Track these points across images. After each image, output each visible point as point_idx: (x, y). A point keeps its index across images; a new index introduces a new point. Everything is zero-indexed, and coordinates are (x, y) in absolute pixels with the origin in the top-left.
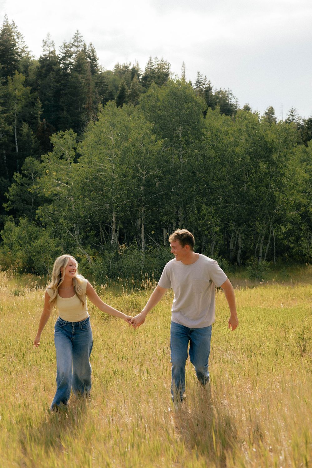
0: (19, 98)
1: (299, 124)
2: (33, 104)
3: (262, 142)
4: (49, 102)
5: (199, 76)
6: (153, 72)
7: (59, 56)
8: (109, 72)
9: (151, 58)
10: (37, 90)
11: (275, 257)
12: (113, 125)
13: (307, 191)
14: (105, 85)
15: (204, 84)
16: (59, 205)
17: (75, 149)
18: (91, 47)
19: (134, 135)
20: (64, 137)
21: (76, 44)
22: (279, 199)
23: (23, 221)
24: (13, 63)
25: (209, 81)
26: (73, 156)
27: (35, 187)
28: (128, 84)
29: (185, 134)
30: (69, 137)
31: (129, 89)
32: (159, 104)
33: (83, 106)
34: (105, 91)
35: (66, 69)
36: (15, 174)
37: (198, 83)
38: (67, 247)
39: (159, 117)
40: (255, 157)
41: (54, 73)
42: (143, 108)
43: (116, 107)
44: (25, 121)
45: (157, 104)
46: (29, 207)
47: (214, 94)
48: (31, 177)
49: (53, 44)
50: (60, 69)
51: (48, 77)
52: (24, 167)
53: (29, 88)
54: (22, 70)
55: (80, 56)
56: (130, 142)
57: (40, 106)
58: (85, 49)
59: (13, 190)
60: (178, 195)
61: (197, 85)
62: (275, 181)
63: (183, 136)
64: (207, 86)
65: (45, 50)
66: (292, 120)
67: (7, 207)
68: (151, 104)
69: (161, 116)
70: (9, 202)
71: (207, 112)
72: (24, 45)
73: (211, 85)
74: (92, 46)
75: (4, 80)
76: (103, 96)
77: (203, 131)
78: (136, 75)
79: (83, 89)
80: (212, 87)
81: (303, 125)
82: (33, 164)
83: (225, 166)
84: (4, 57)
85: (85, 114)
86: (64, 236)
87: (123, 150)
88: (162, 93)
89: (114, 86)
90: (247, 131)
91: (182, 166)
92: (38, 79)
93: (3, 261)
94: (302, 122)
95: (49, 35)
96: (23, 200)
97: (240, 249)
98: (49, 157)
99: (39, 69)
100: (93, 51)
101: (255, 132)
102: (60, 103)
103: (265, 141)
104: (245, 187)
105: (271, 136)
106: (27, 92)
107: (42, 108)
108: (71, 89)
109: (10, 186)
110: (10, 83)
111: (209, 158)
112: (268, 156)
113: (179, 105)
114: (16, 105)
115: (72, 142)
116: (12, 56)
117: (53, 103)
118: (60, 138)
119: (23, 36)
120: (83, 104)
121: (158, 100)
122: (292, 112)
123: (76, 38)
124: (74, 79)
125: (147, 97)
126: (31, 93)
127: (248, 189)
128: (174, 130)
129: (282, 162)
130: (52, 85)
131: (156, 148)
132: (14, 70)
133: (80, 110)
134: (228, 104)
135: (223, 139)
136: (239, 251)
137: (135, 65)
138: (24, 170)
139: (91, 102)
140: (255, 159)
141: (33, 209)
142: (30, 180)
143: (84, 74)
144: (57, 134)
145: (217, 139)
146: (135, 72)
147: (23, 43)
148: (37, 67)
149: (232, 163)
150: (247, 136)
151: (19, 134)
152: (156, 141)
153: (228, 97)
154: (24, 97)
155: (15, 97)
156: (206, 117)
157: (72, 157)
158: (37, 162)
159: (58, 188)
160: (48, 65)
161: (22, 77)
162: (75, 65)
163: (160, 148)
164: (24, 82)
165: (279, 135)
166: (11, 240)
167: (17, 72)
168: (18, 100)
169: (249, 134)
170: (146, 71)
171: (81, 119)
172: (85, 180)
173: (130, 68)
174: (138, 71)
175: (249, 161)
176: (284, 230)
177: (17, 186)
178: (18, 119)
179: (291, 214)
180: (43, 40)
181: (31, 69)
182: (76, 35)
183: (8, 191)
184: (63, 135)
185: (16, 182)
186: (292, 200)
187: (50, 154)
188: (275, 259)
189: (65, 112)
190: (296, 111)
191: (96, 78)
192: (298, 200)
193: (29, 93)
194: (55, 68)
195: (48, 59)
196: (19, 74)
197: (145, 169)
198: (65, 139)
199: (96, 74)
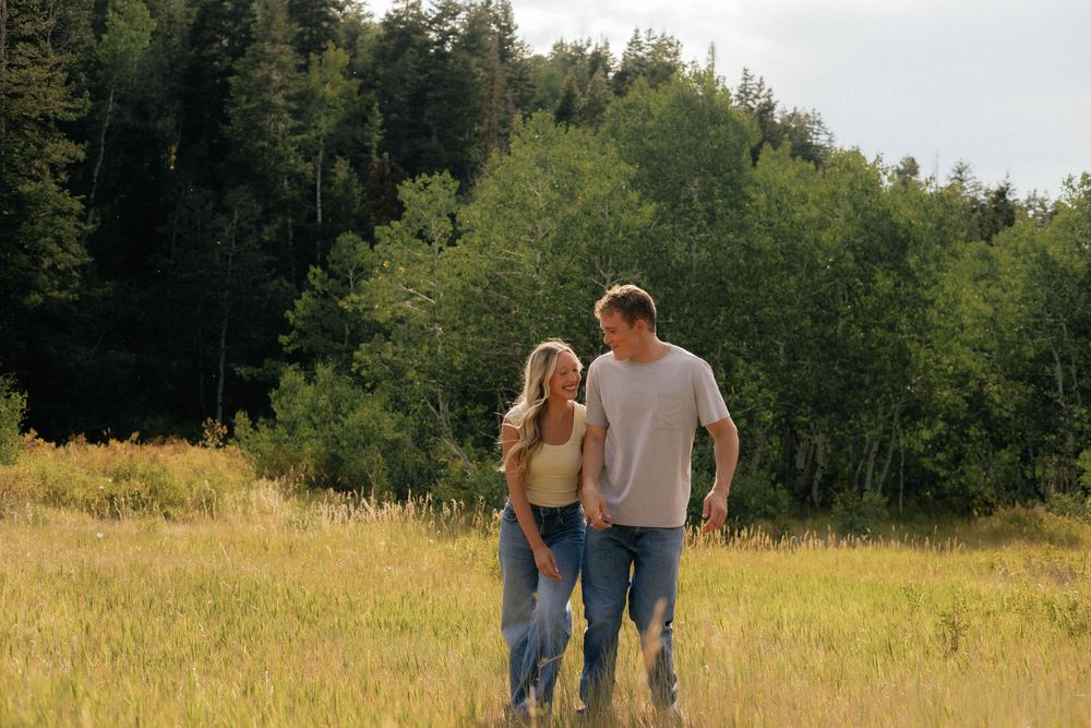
0: (332, 104)
1: (974, 200)
2: (362, 118)
3: (885, 223)
4: (398, 114)
5: (746, 79)
6: (640, 62)
7: (429, 13)
8: (539, 59)
9: (637, 31)
10: (374, 88)
11: (901, 495)
12: (543, 163)
13: (986, 347)
14: (529, 86)
15: (757, 97)
16: (410, 339)
17: (452, 217)
19: (590, 189)
20: (430, 187)
22: (918, 357)
23: (324, 371)
24: (325, 24)
25: (770, 90)
26: (448, 232)
27: (354, 297)
28: (582, 87)
29: (707, 196)
30: (442, 189)
31: (583, 96)
32: (650, 124)
33: (476, 129)
34: (529, 98)
35: (441, 43)
36: (312, 269)
37: (743, 95)
38: (420, 436)
39: (651, 154)
40: (866, 258)
41: (415, 51)
42: (614, 132)
43: (553, 125)
44: (341, 154)
45: (647, 123)
46: (338, 346)
47: (778, 121)
48: (348, 280)
50: (429, 44)
51: (400, 60)
52: (333, 254)
53: (356, 82)
54: (343, 41)
55: (476, 18)
56: (579, 203)
57: (379, 122)
58: (489, 2)
59: (304, 304)
60: (682, 330)
61: (741, 99)
62: (910, 317)
63: (702, 199)
64: (763, 100)
66: (957, 191)
67: (289, 344)
68: (633, 125)
69: (653, 152)
70: (294, 333)
71: (759, 153)
73: (773, 99)
75: (303, 62)
76: (523, 110)
77: (749, 190)
78: (601, 67)
79: (478, 89)
80: (775, 104)
81: (985, 202)
82: (354, 248)
83: (794, 273)
84: (306, 11)
85: (479, 148)
86: (416, 410)
87: (562, 222)
88: (659, 101)
89: (550, 89)
90: (850, 198)
91: (694, 266)
92: (378, 64)
93: (273, 460)
94: (981, 197)
96: (325, 331)
97: (819, 469)
98: (392, 233)
99: (381, 41)
100: (506, 9)
101: (870, 201)
102: (425, 120)
103: (892, 223)
104: (840, 327)
105: (906, 214)
106: (351, 91)
107: (382, 128)
108: (450, 89)
109: (299, 298)
110: (314, 69)
111: (760, 252)
112: (897, 257)
113: (697, 129)
114: (324, 118)
115: (447, 200)
116: (324, 9)
117: (407, 118)
118: (421, 190)
120: (476, 124)
121: (649, 114)
122: (960, 172)
124: (458, 67)
125: (625, 107)
126: (359, 93)
127: (846, 332)
128: (683, 183)
129: (929, 274)
130: (407, 76)
131: (639, 221)
132: (326, 41)
133: (467, 136)
134: (810, 145)
135: (794, 212)
136: (818, 475)
137: (600, 46)
138: (334, 262)
139: (495, 121)
140: (866, 263)
141: (346, 352)
142: (346, 287)
143: (483, 57)
144: (414, 182)
145: (780, 209)
146: (599, 61)
148: (378, 36)
149: (812, 269)
150: (850, 208)
151: (327, 183)
152: (640, 205)
153: (812, 129)
154: (343, 101)
155: (323, 100)
156: (758, 163)
157: (445, 236)
158: (363, 246)
159: (408, 304)
160: (403, 33)
161: (343, 57)
162: (463, 36)
163: (647, 222)
164: (347, 67)
165: (926, 210)
166: (294, 413)
167: (330, 44)
168: (330, 107)
169: (855, 205)
170: (624, 60)
171: (470, 156)
172: (472, 288)
173: (589, 51)
174: (606, 58)
175: (850, 265)
176: (926, 434)
177: (314, 297)
178: (327, 149)
179: (945, 394)
181: (362, 41)
183: (293, 307)
184: (428, 184)
185: (312, 288)
186: (949, 365)
187: (396, 224)
188: (901, 500)
189: (434, 140)
190: (970, 171)
191: (509, 68)
192: (963, 363)
193: (356, 92)
194: (418, 39)
195: (404, 19)
196: (335, 49)
197: (610, 268)
198: (431, 192)
199: (509, 60)
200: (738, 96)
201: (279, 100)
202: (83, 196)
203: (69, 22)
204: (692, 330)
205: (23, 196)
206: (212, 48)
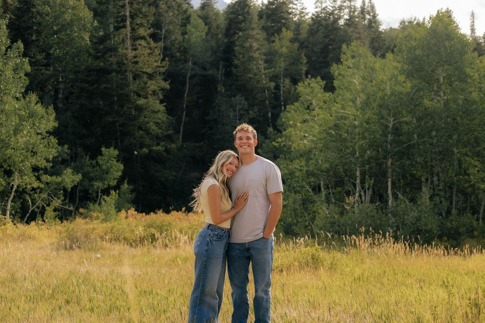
0: (286, 56)
2: (298, 61)
12: (358, 68)
14: (382, 40)
18: (371, 3)
19: (379, 77)
20: (311, 85)
24: (283, 21)
30: (317, 86)
41: (323, 28)
50: (329, 24)
51: (318, 33)
52: (279, 122)
53: (297, 45)
54: (292, 28)
56: (374, 84)
57: (305, 61)
58: (364, 5)
65: (317, 7)
72: (303, 7)
75: (273, 39)
98: (295, 108)
99: (310, 26)
100: (373, 7)
106: (294, 49)
107: (306, 64)
110: (277, 41)
114: (283, 63)
115: (320, 91)
116: (282, 14)
118: (307, 87)
130: (320, 40)
131: (404, 90)
132: (282, 28)
143: (355, 28)
144: (304, 83)
147: (301, 4)
148: (309, 24)
152: (404, 82)
154: (291, 54)
155: (281, 54)
159: (305, 141)
160: (319, 21)
161: (290, 35)
162: (348, 20)
164: (293, 39)
167: (284, 30)
181: (302, 28)
187: (296, 104)
191: (373, 33)
193: (296, 49)
194: (324, 23)
195: (321, 15)
196: (286, 31)
197: (391, 115)
198: (311, 88)
199: (373, 29)
201: (256, 55)
202: (165, 104)
203: (171, 32)
205: (139, 106)
206: (234, 37)
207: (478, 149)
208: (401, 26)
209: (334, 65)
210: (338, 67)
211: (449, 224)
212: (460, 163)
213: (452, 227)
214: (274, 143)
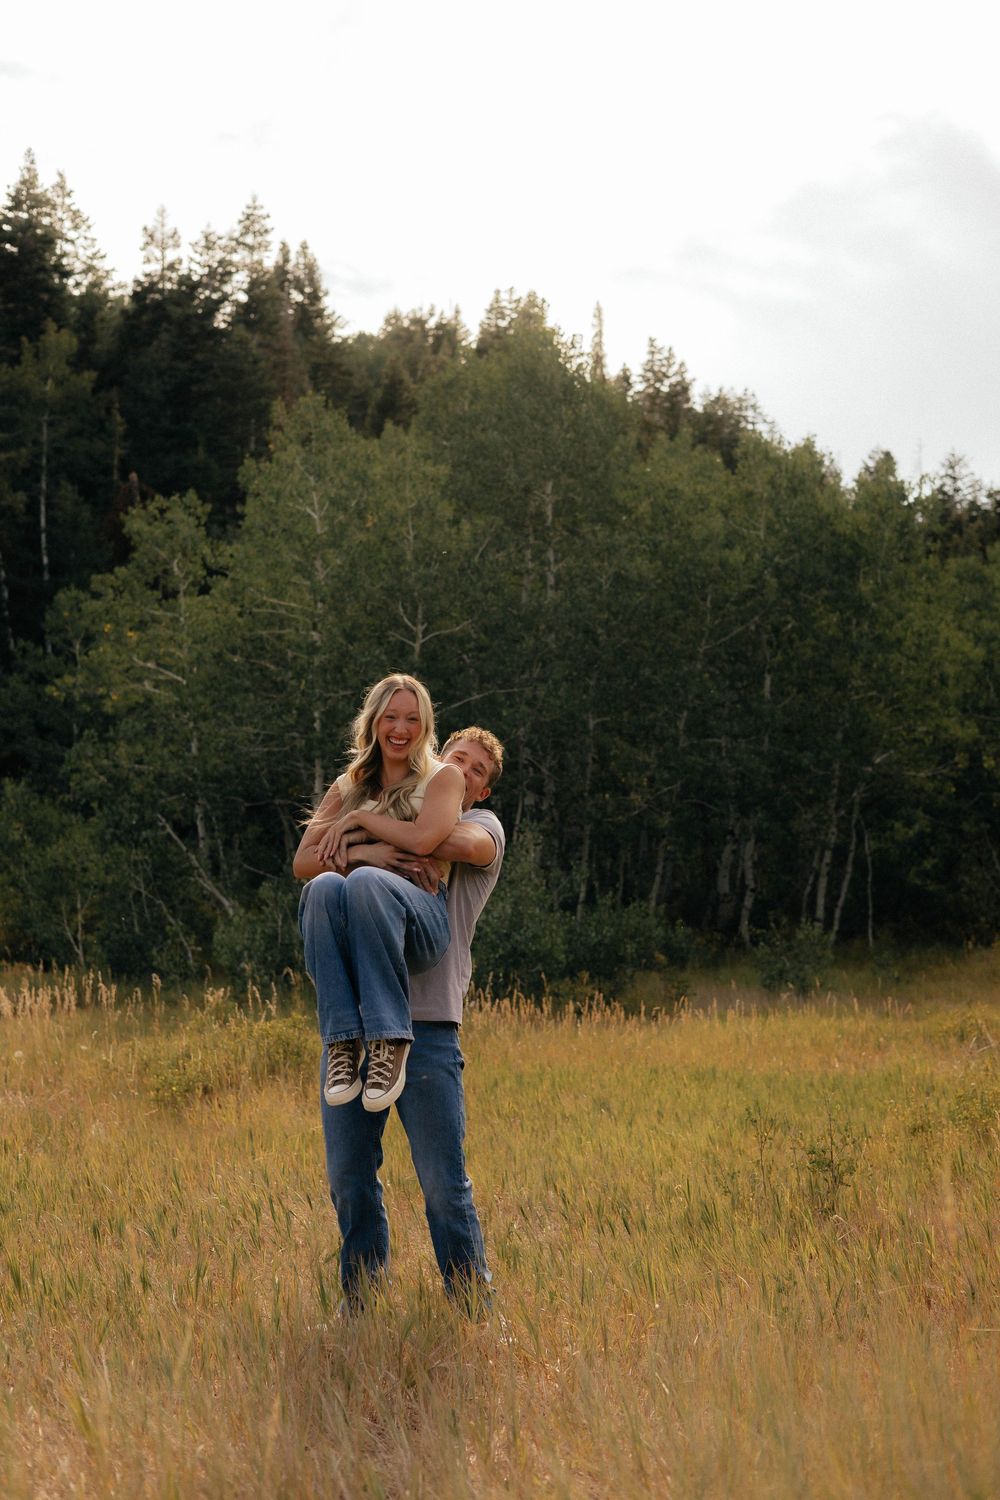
0: (56, 407)
1: (973, 505)
2: (98, 426)
3: (824, 535)
4: (150, 418)
5: (653, 353)
7: (192, 276)
8: (362, 339)
9: (498, 292)
10: (120, 383)
11: (870, 923)
12: (319, 473)
14: (344, 373)
15: (667, 376)
17: (204, 556)
18: (305, 257)
19: (384, 502)
20: (169, 515)
21: (249, 239)
22: (880, 725)
23: (14, 789)
24: (45, 297)
25: (682, 365)
26: (199, 579)
27: (67, 679)
29: (564, 507)
30: (185, 517)
37: (649, 375)
41: (172, 328)
42: (431, 423)
44: (67, 478)
45: (474, 407)
46: (59, 751)
47: (699, 409)
48: (74, 655)
49: (176, 237)
50: (190, 318)
51: (155, 343)
53: (90, 376)
54: (72, 320)
55: (263, 281)
56: (371, 525)
57: (121, 429)
58: (286, 260)
60: (528, 703)
61: (647, 380)
62: (867, 667)
63: (558, 513)
64: (674, 380)
65: (148, 261)
66: (951, 493)
69: (484, 447)
72: (94, 250)
73: (688, 377)
74: (309, 251)
75: (15, 351)
77: (624, 496)
78: (448, 344)
80: (690, 384)
81: (988, 507)
82: (80, 610)
83: (693, 612)
87: (348, 553)
89: (371, 375)
90: (771, 500)
92: (124, 350)
94: (983, 500)
95: (162, 212)
97: (749, 893)
98: (117, 583)
99: (127, 318)
100: (311, 269)
102: (189, 425)
104: (767, 687)
106: (85, 389)
107: (126, 438)
108: (223, 380)
110: (28, 361)
111: (640, 584)
112: (843, 582)
114: (45, 429)
115: (193, 532)
116: (41, 276)
118: (155, 519)
119: (90, 222)
122: (952, 467)
123: (252, 223)
126: (95, 392)
127: (778, 693)
128: (528, 491)
129: (890, 605)
132: (45, 319)
136: (748, 902)
137: (447, 315)
138: (52, 631)
140: (796, 593)
142: (71, 666)
143: (270, 333)
144: (144, 508)
145: (671, 524)
146: (445, 335)
147: (89, 242)
148: (123, 313)
149: (719, 604)
150: (771, 514)
153: (745, 417)
154: (72, 403)
155: (43, 403)
157: (194, 583)
159: (146, 684)
160: (158, 305)
161: (69, 342)
162: (239, 305)
164: (74, 356)
167: (51, 326)
168: (53, 412)
170: (481, 333)
172: (227, 655)
173: (431, 324)
174: (456, 331)
176: (902, 833)
178: (51, 474)
179: (922, 775)
180: (145, 229)
182: (249, 211)
184: (165, 511)
186: (927, 733)
187: (121, 571)
188: (870, 931)
189: (202, 454)
190: (966, 465)
191: (315, 350)
192: (946, 730)
193: (89, 390)
194: (176, 312)
195: (160, 286)
196: (58, 331)
197: (420, 617)
198: (170, 522)
199: (315, 338)
200: (643, 377)
204: (544, 702)
207: (652, 716)
208: (390, 329)
209: (246, 461)
210: (258, 468)
211: (593, 935)
212: (603, 758)
213: (600, 943)
214: (50, 690)
